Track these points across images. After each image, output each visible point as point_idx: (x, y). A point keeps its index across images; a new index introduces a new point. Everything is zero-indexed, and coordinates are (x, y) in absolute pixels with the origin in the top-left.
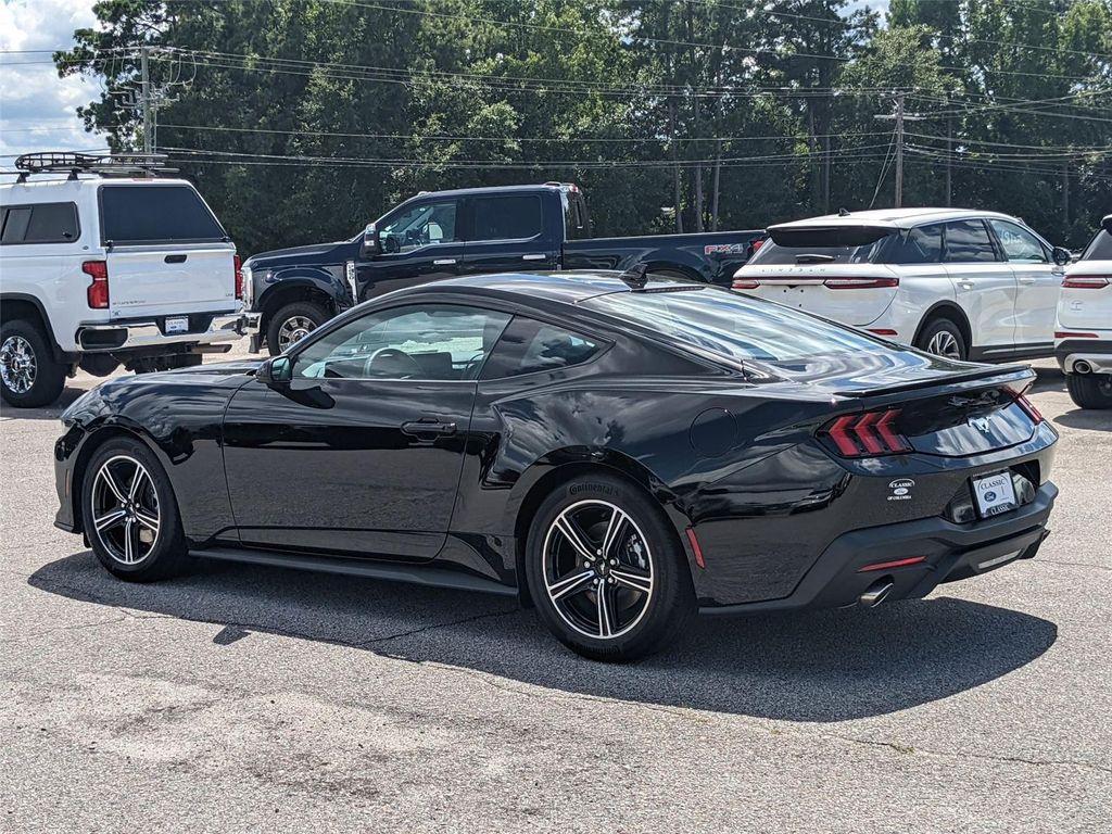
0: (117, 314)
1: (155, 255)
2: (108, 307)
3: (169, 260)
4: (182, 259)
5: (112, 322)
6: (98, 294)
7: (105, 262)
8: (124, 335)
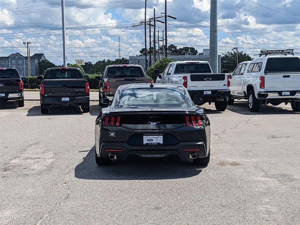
0: (267, 90)
1: (280, 75)
2: (264, 88)
3: (284, 76)
4: (289, 76)
5: (265, 92)
6: (262, 85)
7: (264, 77)
8: (267, 95)
